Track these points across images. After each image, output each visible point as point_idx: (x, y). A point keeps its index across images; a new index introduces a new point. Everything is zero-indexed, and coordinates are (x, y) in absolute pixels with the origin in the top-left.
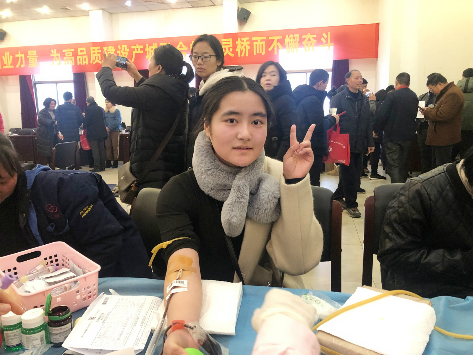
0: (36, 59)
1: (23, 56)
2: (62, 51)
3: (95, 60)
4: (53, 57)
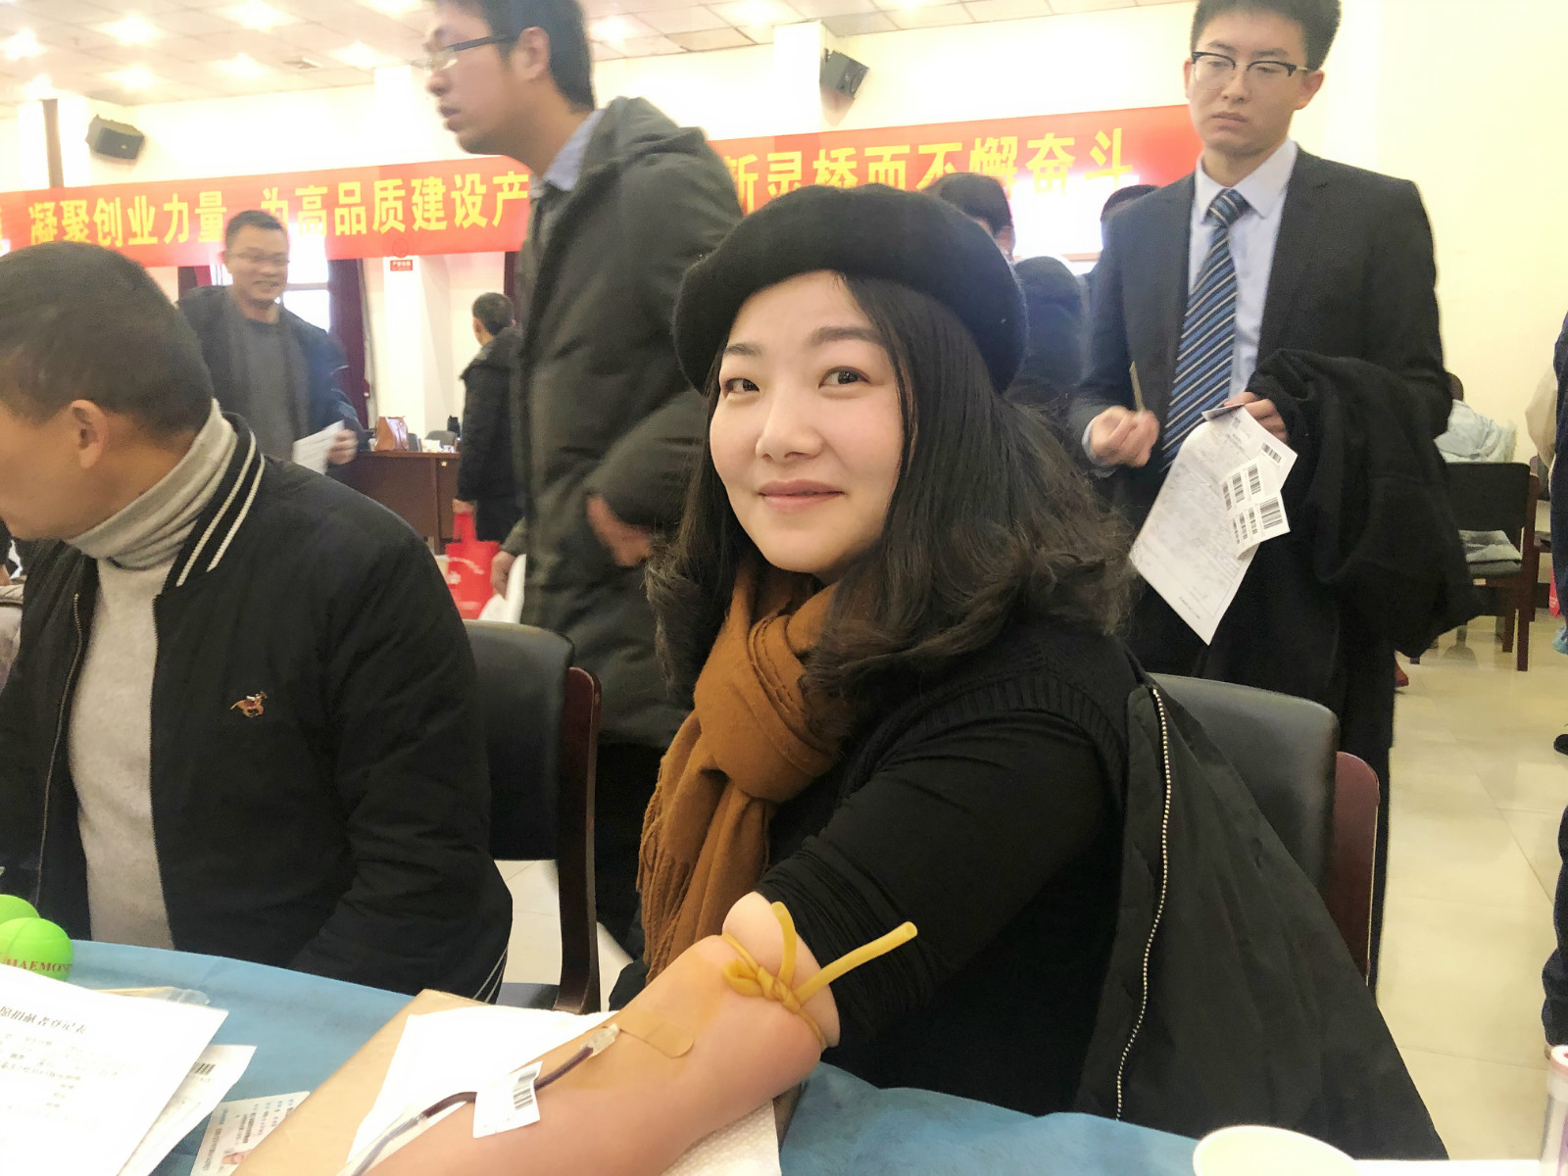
0: (221, 217)
2: (294, 191)
3: (387, 218)
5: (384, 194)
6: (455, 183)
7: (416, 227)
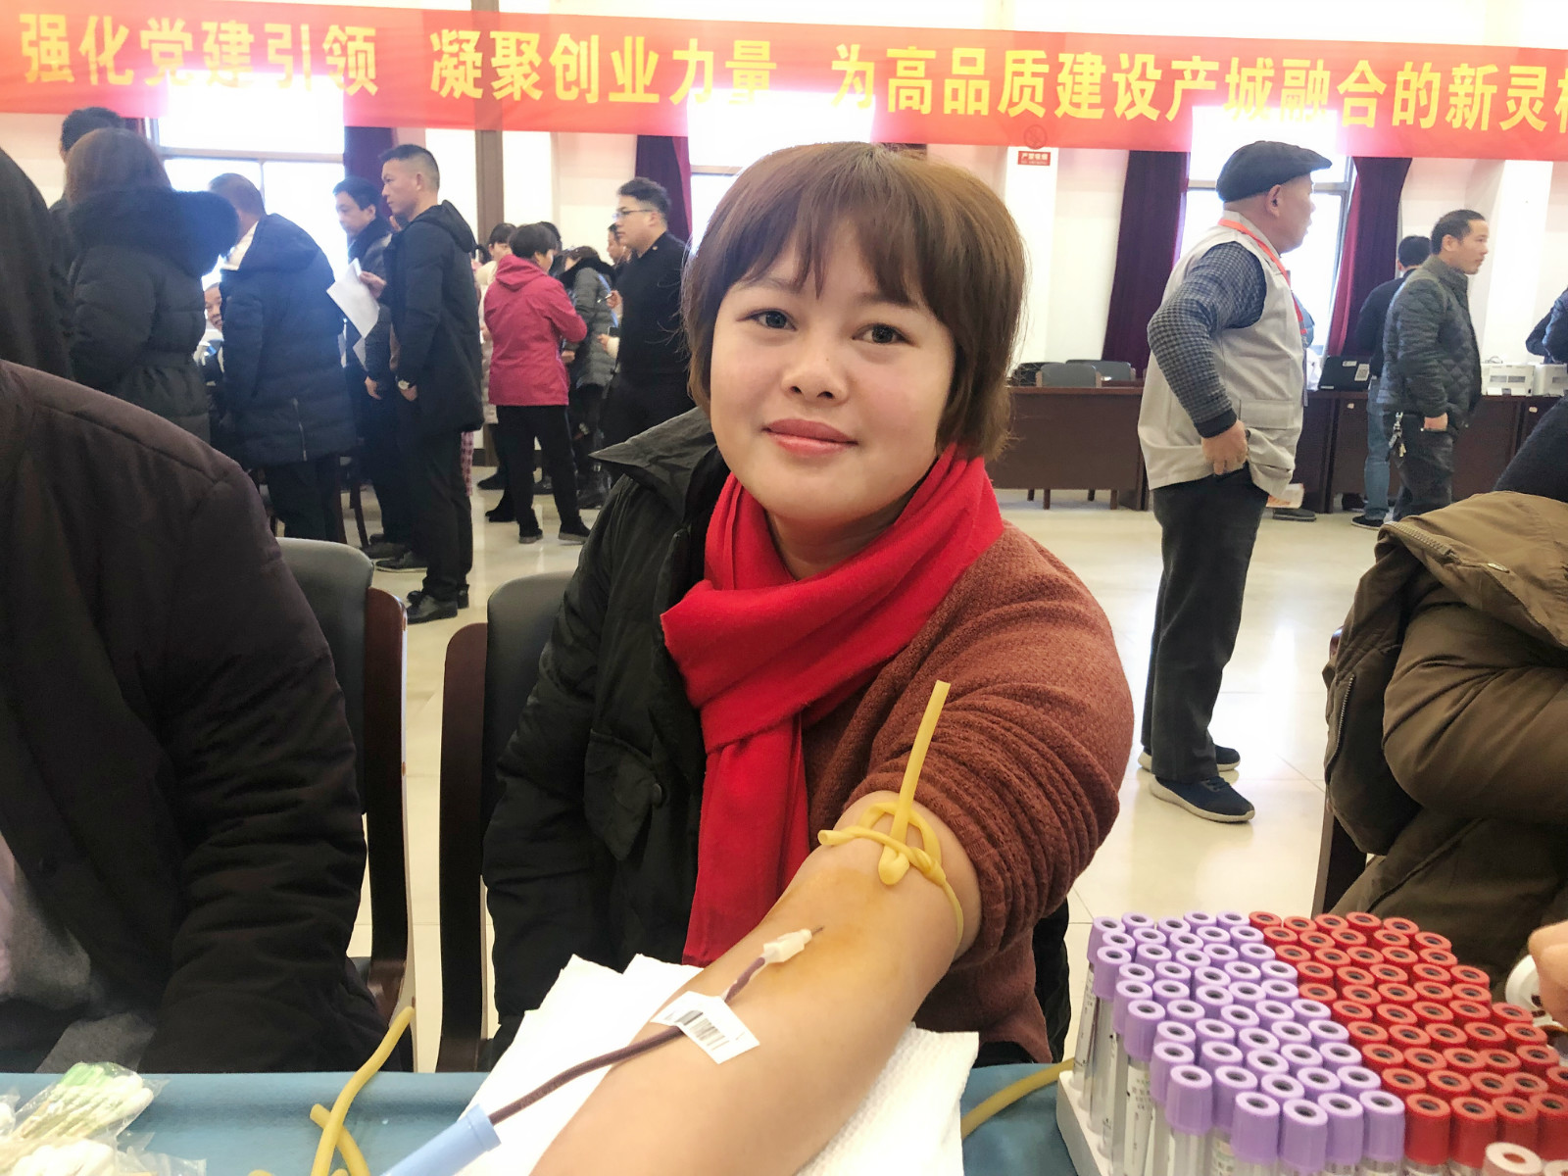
0: (766, 75)
1: (708, 57)
2: (885, 52)
3: (1021, 98)
4: (842, 74)
5: (1018, 67)
6: (1119, 63)
7: (1059, 113)
